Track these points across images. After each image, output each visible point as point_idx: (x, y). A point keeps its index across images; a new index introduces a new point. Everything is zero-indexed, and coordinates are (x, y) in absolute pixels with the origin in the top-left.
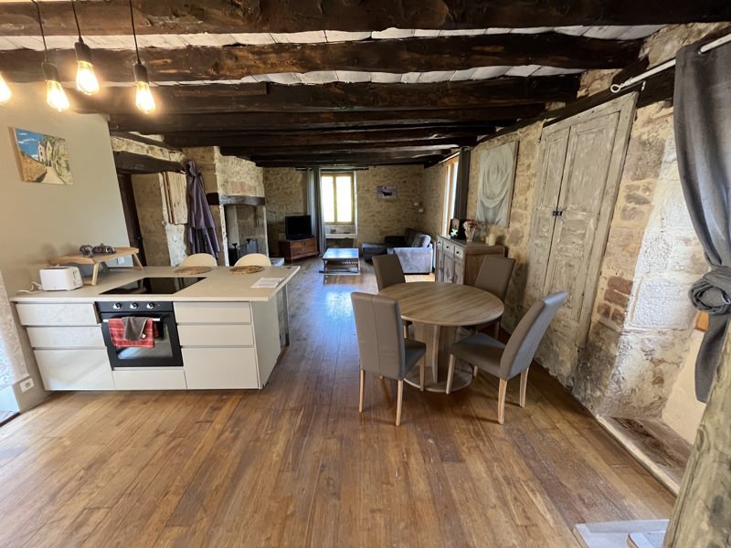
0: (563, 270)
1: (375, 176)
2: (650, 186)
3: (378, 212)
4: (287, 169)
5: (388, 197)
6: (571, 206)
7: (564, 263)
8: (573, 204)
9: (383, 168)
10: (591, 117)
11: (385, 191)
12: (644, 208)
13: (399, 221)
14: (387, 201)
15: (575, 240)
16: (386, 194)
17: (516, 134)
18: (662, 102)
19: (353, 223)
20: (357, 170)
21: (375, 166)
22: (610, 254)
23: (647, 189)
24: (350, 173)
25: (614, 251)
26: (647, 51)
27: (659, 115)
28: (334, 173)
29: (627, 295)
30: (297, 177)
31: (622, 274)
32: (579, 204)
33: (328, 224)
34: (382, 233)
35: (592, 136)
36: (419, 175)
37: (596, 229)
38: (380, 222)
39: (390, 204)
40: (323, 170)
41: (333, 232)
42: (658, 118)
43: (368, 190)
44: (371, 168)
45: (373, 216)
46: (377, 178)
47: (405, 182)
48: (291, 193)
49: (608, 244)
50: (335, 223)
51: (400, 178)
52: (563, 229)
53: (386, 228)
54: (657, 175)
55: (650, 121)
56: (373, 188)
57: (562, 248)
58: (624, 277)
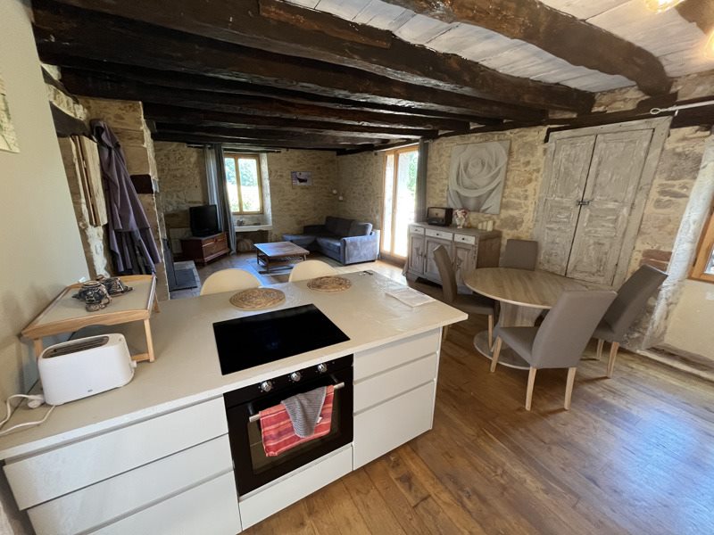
0: (592, 247)
1: (288, 160)
2: (688, 185)
3: (293, 200)
4: (175, 144)
5: (303, 184)
6: (598, 197)
7: (591, 242)
8: (601, 196)
9: (297, 153)
10: (618, 130)
11: (302, 178)
12: (681, 200)
13: (315, 209)
14: (302, 188)
15: (604, 224)
16: (301, 181)
17: (505, 134)
18: (697, 127)
19: (262, 212)
20: (267, 152)
21: (288, 148)
22: (644, 233)
23: (684, 187)
24: (256, 155)
25: (649, 231)
26: (679, 88)
27: (695, 135)
28: (237, 154)
29: (665, 262)
30: (191, 157)
31: (660, 247)
32: (609, 196)
33: (235, 214)
34: (299, 223)
35: (622, 145)
36: (332, 161)
37: (630, 215)
38: (297, 210)
39: (305, 191)
40: (225, 150)
41: (240, 224)
42: (694, 138)
43: (281, 176)
44: (283, 151)
45: (289, 204)
46: (291, 163)
47: (319, 168)
48: (182, 176)
49: (642, 226)
50: (241, 213)
51: (314, 164)
52: (590, 216)
53: (302, 216)
54: (695, 178)
55: (684, 139)
56: (287, 173)
57: (590, 231)
58: (662, 249)
